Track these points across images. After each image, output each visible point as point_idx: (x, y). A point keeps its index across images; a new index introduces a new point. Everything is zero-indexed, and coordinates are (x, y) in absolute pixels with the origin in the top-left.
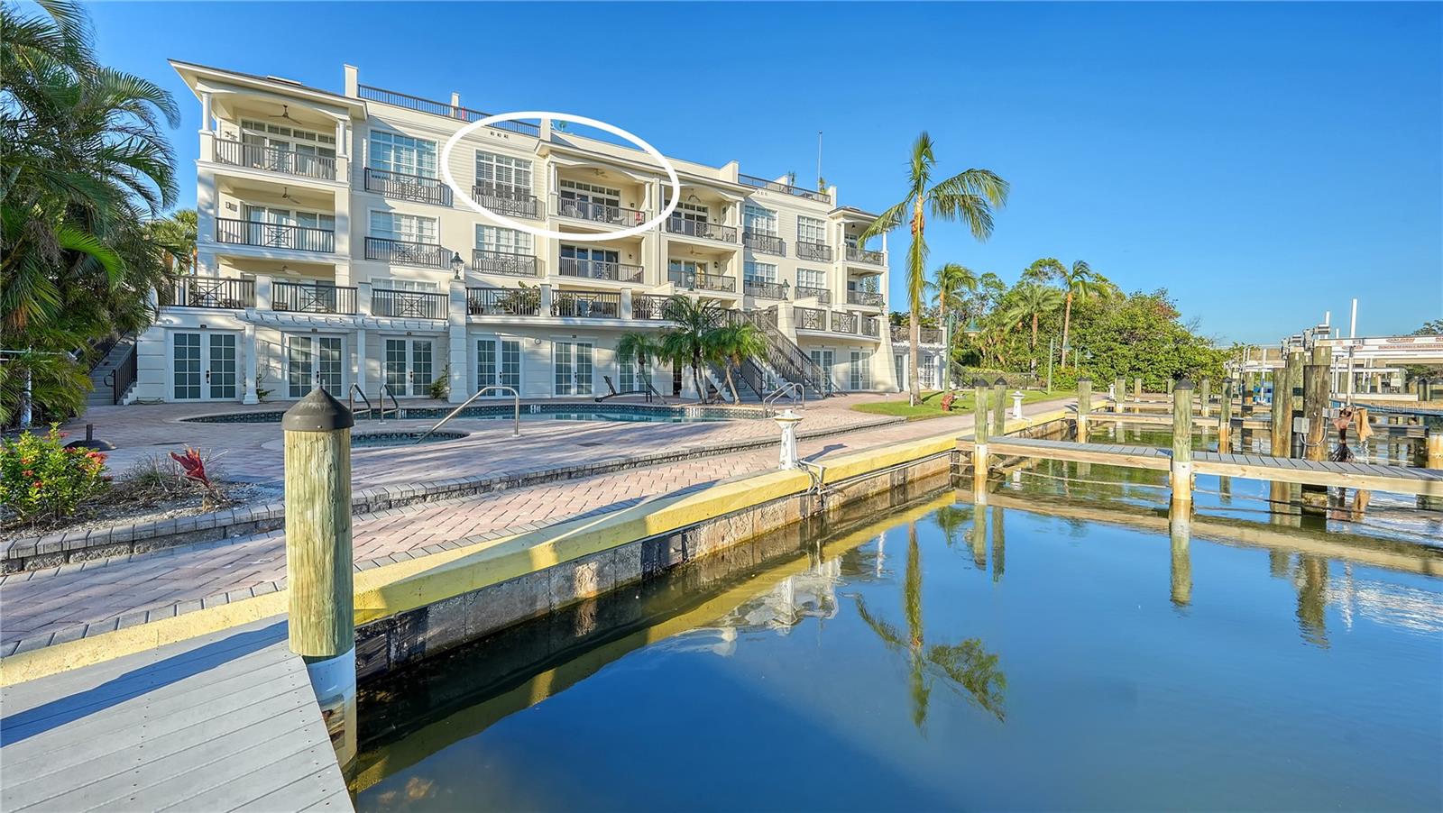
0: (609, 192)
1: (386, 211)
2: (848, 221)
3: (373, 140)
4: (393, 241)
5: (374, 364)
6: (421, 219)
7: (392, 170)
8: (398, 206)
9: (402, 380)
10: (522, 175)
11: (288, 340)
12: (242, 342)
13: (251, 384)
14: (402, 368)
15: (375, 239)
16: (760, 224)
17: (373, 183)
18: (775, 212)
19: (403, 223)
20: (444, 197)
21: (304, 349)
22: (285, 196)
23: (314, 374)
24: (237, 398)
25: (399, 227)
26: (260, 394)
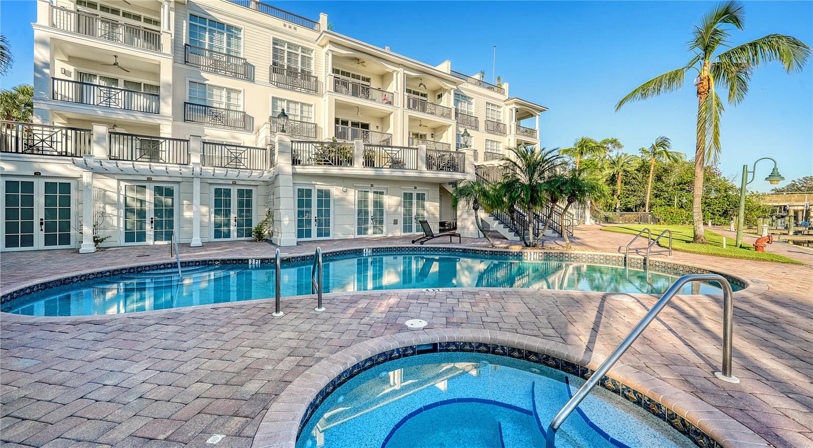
0: (364, 79)
1: (201, 82)
2: (517, 107)
3: (191, 22)
4: (208, 107)
5: (205, 209)
6: (229, 91)
7: (207, 48)
8: (212, 79)
9: (228, 224)
10: (306, 60)
11: (123, 188)
12: (77, 189)
13: (87, 230)
14: (227, 213)
15: (193, 104)
16: (463, 107)
17: (192, 58)
18: (472, 99)
19: (214, 93)
20: (247, 73)
21: (140, 197)
22: (116, 64)
23: (148, 220)
24: (73, 244)
25: (211, 95)
26: (96, 241)
